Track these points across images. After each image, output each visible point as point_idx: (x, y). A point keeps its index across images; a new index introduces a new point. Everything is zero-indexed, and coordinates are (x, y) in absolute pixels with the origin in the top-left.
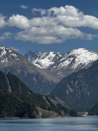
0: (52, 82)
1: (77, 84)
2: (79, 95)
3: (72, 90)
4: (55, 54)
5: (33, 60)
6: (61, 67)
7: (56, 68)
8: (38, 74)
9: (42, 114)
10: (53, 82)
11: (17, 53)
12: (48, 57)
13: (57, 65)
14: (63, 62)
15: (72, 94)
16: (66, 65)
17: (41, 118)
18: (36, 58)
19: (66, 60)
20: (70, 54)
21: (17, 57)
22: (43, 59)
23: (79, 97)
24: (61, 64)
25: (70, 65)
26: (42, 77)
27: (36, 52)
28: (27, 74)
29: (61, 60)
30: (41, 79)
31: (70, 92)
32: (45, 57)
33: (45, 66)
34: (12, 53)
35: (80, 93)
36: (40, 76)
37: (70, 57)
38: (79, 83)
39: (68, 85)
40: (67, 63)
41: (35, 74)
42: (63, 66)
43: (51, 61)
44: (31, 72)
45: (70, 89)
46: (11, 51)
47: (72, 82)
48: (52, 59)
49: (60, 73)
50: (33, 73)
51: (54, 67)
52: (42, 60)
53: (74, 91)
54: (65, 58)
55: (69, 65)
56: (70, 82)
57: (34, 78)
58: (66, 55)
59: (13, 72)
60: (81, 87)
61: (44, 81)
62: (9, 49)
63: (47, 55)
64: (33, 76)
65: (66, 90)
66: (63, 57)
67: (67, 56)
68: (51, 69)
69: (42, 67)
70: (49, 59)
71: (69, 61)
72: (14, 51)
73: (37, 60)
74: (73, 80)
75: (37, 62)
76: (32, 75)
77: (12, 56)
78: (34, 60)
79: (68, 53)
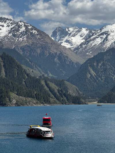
0: (77, 64)
1: (101, 66)
2: (102, 79)
3: (94, 73)
4: (88, 31)
5: (62, 38)
6: (92, 46)
7: (86, 47)
8: (61, 55)
9: (15, 102)
10: (79, 64)
11: (38, 29)
12: (79, 34)
13: (87, 44)
14: (93, 40)
15: (94, 78)
16: (98, 44)
17: (14, 106)
18: (66, 35)
19: (97, 38)
20: (103, 31)
21: (38, 35)
22: (73, 36)
23: (102, 81)
24: (92, 42)
25: (103, 43)
26: (66, 58)
27: (66, 28)
28: (48, 54)
29: (92, 38)
30: (65, 60)
31: (92, 75)
32: (77, 34)
33: (76, 45)
34: (32, 29)
35: (104, 76)
36: (63, 56)
37: (102, 34)
38: (103, 64)
39: (89, 67)
40: (99, 41)
41: (58, 55)
42: (93, 44)
43: (83, 39)
44: (53, 51)
45: (92, 72)
46: (31, 27)
47: (95, 64)
48: (84, 36)
49: (90, 53)
50: (56, 53)
51: (83, 46)
52: (72, 38)
53: (96, 74)
54: (97, 35)
55: (100, 43)
56: (93, 63)
57: (56, 59)
58: (98, 31)
59: (32, 52)
60: (105, 70)
61: (68, 63)
62: (29, 25)
63: (79, 31)
64: (55, 57)
65: (87, 73)
66: (94, 34)
67: (99, 33)
68: (80, 48)
69: (73, 46)
70: (81, 36)
71: (101, 39)
72: (34, 27)
73: (67, 38)
74: (96, 61)
75: (67, 40)
76: (53, 56)
77: (31, 33)
78: (64, 37)
79: (101, 30)
